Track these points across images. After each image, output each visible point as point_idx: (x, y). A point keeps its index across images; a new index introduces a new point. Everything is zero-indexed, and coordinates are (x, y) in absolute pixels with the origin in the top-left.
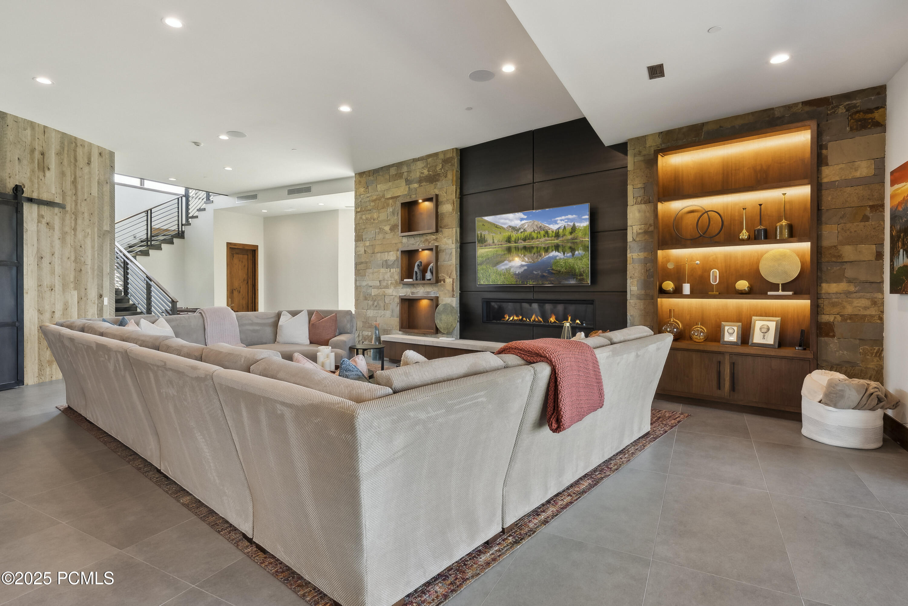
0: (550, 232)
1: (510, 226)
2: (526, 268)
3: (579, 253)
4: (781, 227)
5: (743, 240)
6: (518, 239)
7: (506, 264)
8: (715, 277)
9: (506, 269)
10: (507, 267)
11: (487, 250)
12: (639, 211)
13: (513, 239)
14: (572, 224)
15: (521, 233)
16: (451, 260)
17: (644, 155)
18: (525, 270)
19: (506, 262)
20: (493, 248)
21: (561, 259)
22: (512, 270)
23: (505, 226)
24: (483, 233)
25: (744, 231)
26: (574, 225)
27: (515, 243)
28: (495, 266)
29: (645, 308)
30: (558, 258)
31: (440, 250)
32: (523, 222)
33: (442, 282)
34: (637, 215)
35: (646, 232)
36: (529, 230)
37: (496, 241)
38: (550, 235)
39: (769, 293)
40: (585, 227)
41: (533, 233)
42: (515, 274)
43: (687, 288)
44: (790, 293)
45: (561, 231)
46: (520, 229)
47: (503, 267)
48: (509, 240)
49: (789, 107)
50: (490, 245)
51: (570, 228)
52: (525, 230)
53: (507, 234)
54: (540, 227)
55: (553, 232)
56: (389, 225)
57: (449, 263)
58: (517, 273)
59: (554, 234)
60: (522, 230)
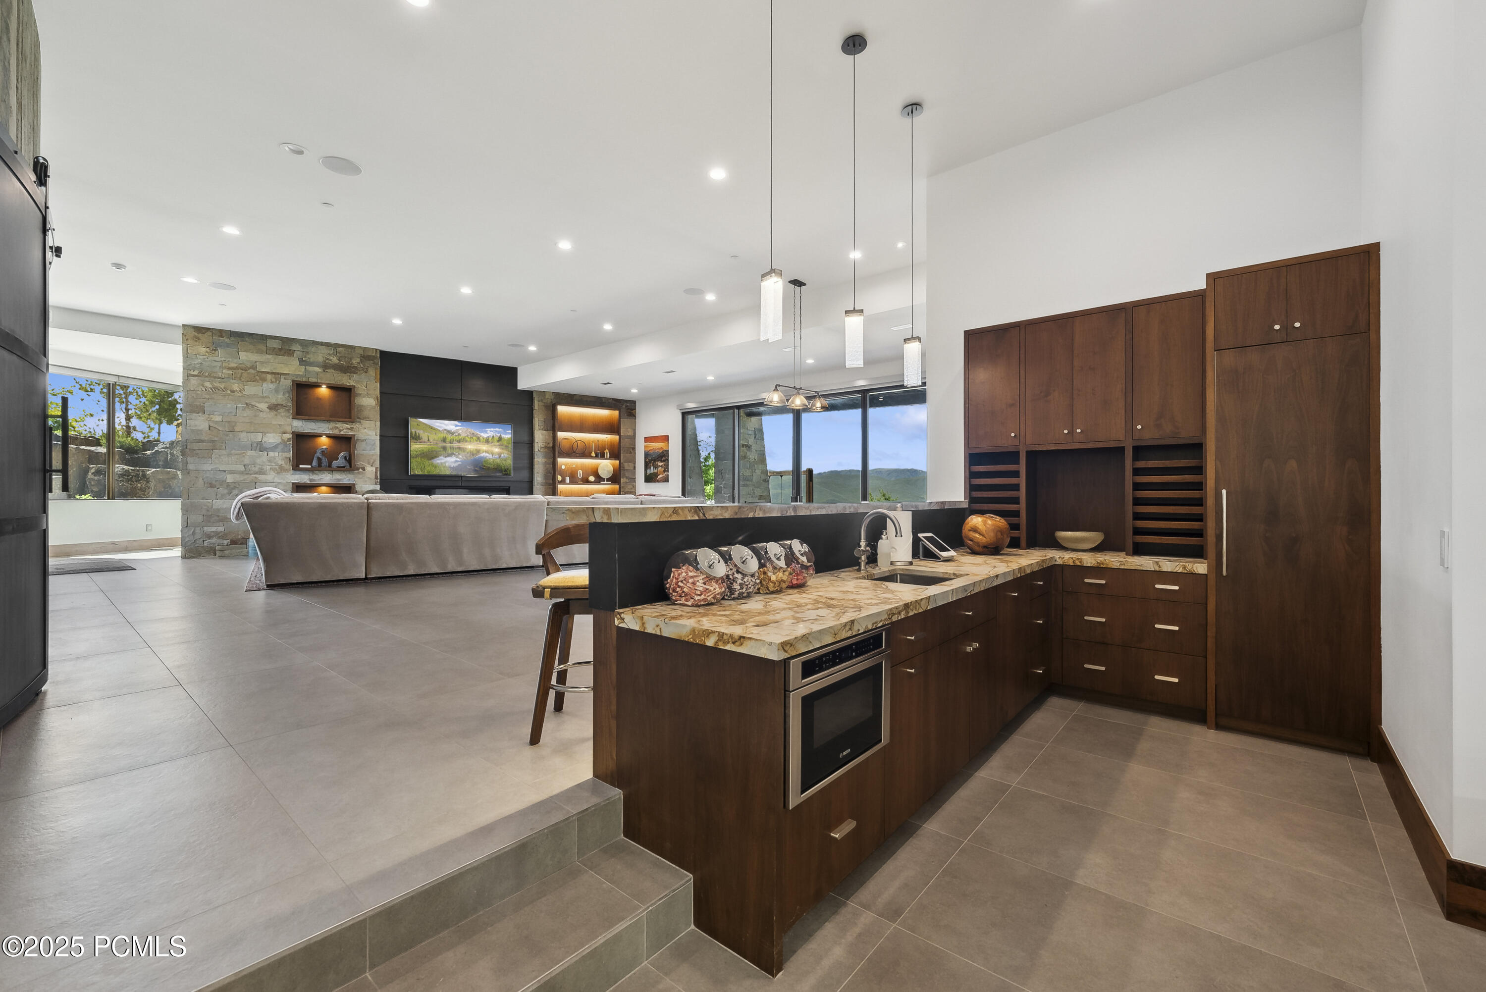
0: (481, 438)
1: (445, 430)
2: (460, 463)
3: (504, 456)
4: (607, 452)
5: (593, 457)
6: (453, 441)
7: (442, 459)
8: (580, 474)
9: (442, 463)
10: (443, 461)
11: (422, 446)
12: (542, 435)
13: (448, 440)
14: (499, 435)
15: (456, 436)
16: (374, 449)
17: (544, 403)
18: (459, 465)
19: (440, 457)
20: (429, 445)
21: (490, 459)
22: (447, 464)
23: (440, 429)
24: (418, 432)
25: (593, 453)
26: (501, 436)
27: (450, 443)
28: (430, 460)
29: (545, 490)
30: (488, 458)
31: (357, 440)
32: (458, 428)
33: (361, 470)
34: (541, 436)
35: (546, 447)
36: (463, 435)
37: (431, 440)
38: (481, 441)
39: (601, 482)
40: (509, 439)
41: (467, 438)
42: (450, 467)
43: (568, 480)
44: (610, 482)
45: (490, 439)
46: (455, 433)
47: (438, 461)
48: (444, 440)
49: (608, 399)
50: (424, 442)
51: (497, 438)
52: (459, 434)
53: (442, 435)
54: (473, 434)
55: (484, 439)
56: (267, 402)
57: (371, 453)
58: (452, 466)
59: (484, 440)
60: (457, 434)
